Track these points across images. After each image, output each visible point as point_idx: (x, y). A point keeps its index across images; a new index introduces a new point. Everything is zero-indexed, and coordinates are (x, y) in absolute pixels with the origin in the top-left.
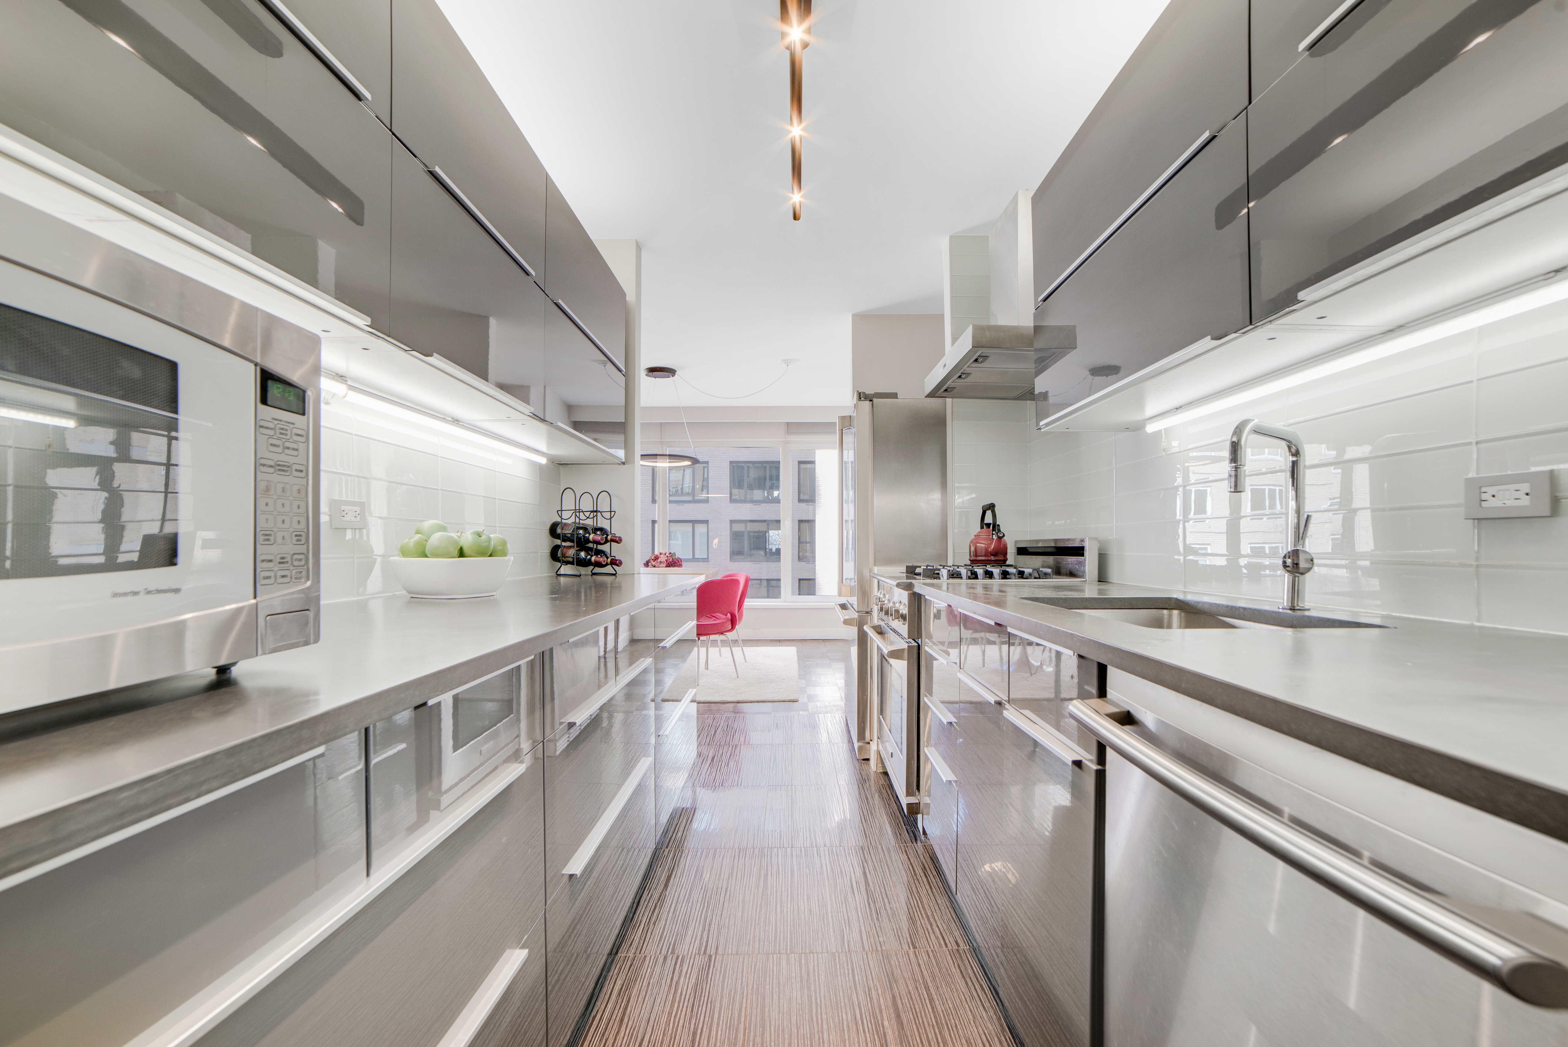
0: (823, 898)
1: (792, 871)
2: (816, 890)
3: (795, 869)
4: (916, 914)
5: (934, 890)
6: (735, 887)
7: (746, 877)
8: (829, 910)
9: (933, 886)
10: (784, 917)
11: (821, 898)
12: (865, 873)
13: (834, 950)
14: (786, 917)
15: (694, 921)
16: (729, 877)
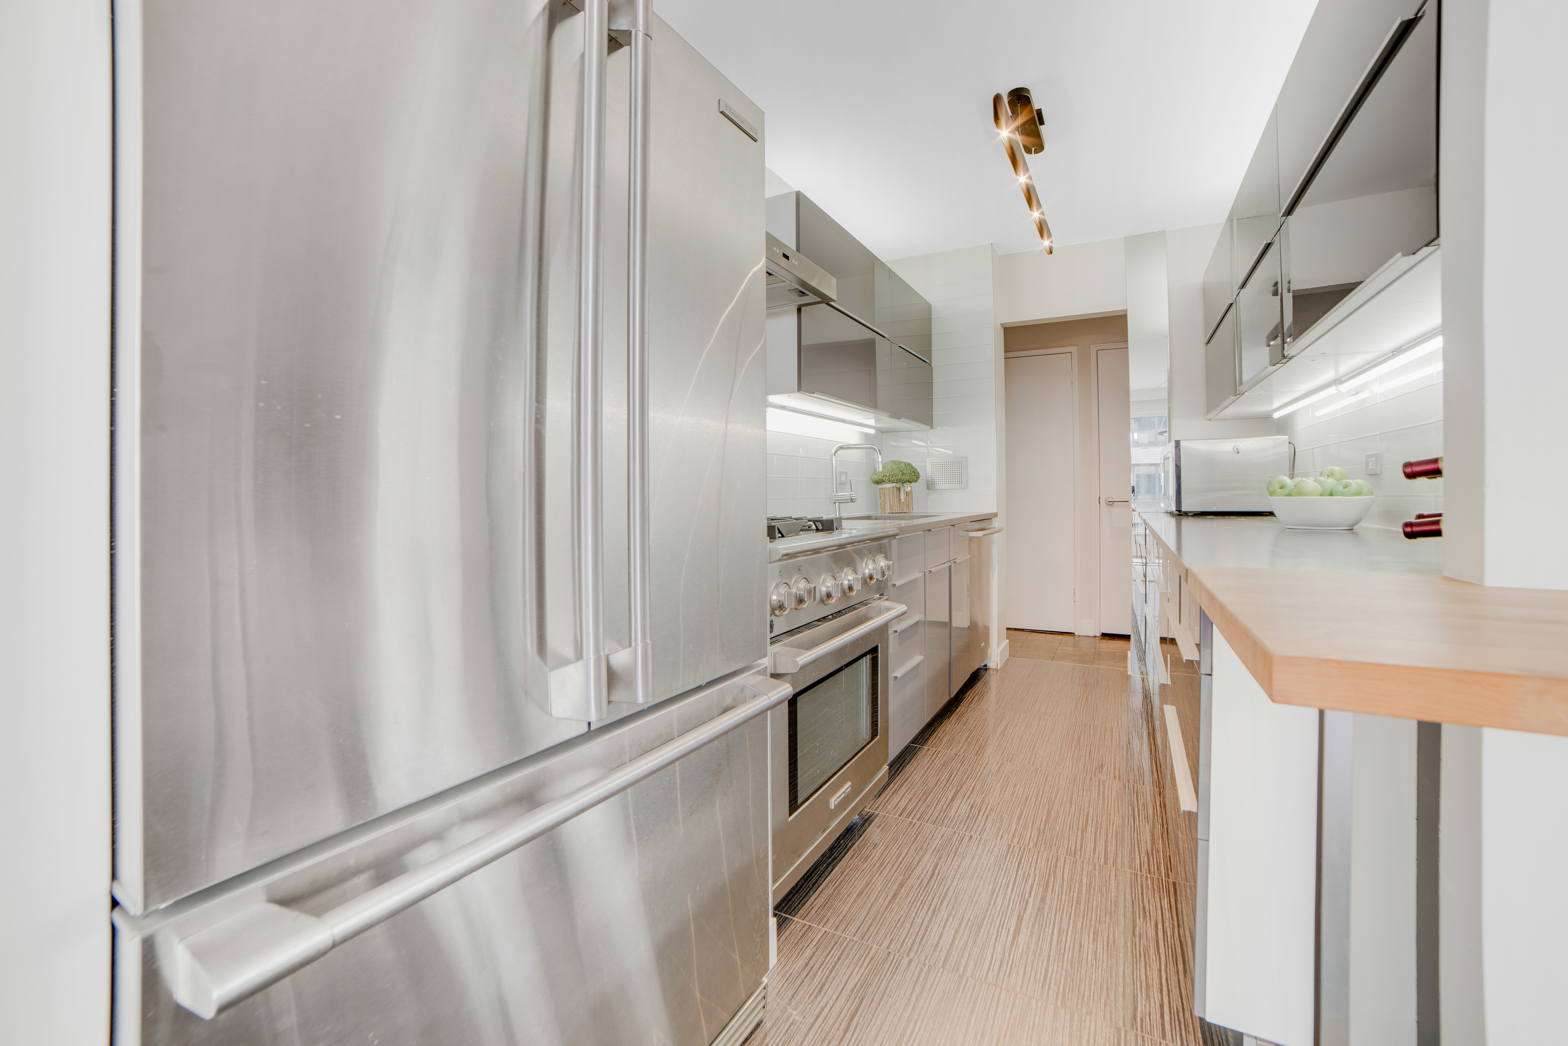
0: (1001, 792)
1: (1019, 818)
2: (1004, 798)
3: (1015, 820)
4: (938, 767)
5: (907, 776)
6: (1079, 817)
7: (1068, 824)
8: (1000, 783)
9: (906, 778)
10: (1038, 786)
11: (1003, 792)
12: (952, 800)
13: (1009, 763)
14: (1036, 787)
15: (1113, 799)
16: (1086, 827)
